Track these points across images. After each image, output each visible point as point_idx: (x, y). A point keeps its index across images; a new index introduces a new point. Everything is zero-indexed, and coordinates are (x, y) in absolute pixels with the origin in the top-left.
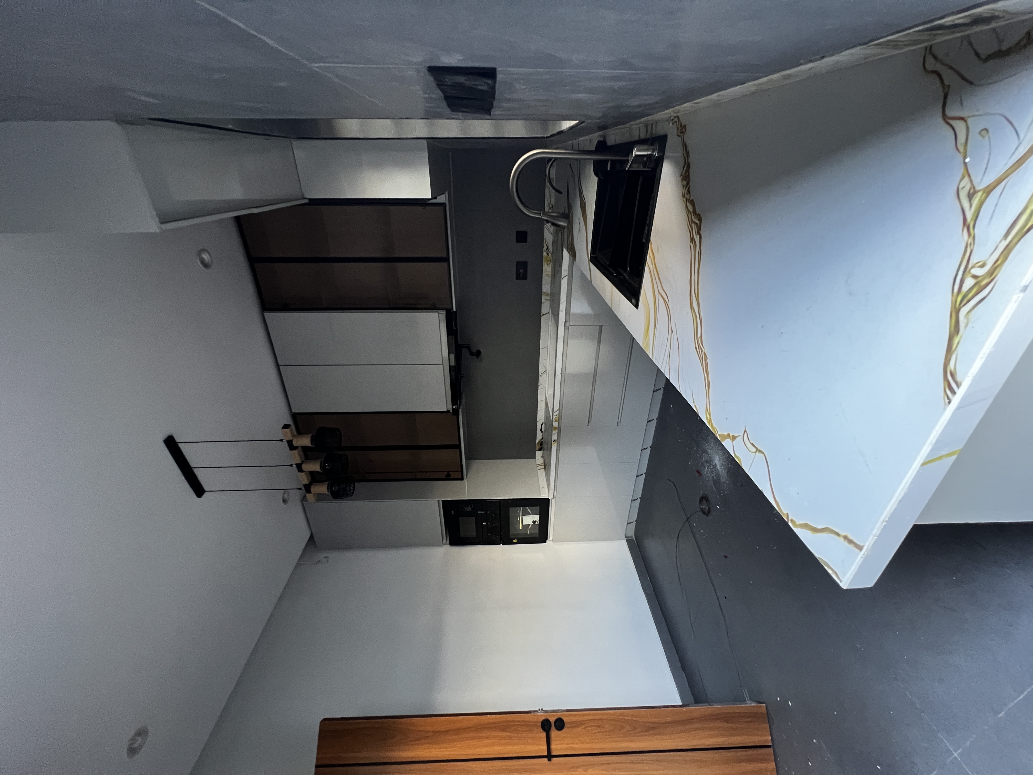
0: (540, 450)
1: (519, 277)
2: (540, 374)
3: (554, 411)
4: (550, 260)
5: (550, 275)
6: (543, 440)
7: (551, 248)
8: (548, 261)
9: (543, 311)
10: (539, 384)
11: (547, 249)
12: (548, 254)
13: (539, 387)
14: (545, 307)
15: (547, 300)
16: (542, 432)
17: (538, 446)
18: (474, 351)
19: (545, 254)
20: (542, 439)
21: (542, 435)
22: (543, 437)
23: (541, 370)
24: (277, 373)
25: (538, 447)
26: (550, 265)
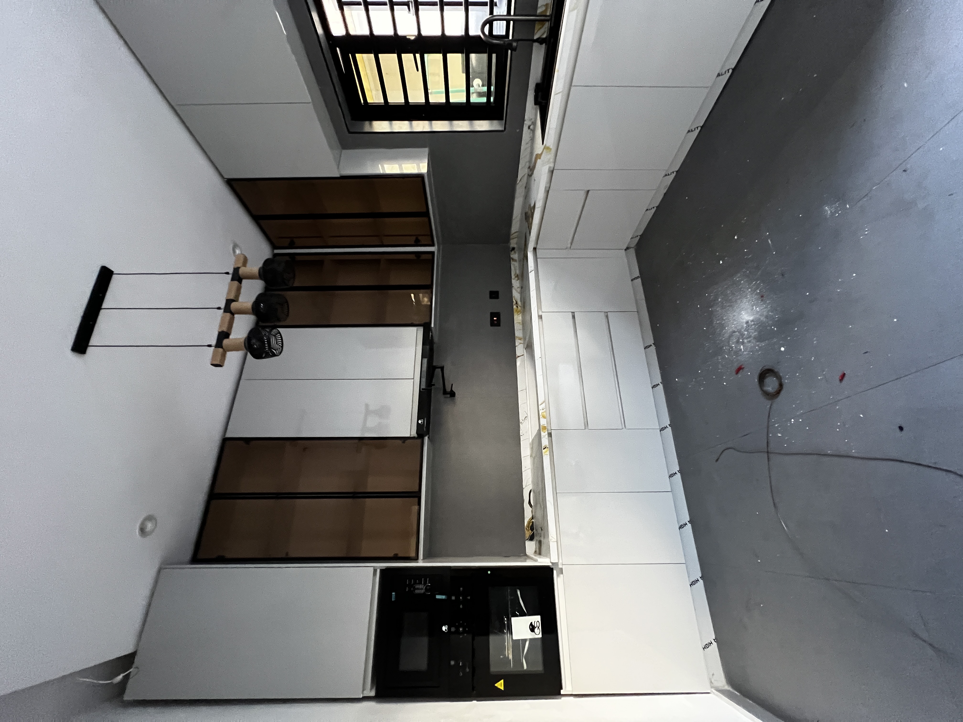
0: (531, 538)
1: (493, 324)
2: (521, 421)
3: (539, 403)
4: (520, 311)
5: (521, 323)
6: (533, 520)
7: (519, 303)
8: (518, 312)
9: (518, 353)
10: (521, 434)
11: (516, 303)
12: (517, 307)
13: (521, 437)
14: (520, 350)
15: (521, 343)
16: (531, 506)
17: (528, 531)
18: (448, 389)
19: (515, 307)
20: (533, 518)
21: (532, 510)
22: (533, 516)
23: (521, 417)
24: (230, 401)
25: (528, 533)
26: (520, 315)
